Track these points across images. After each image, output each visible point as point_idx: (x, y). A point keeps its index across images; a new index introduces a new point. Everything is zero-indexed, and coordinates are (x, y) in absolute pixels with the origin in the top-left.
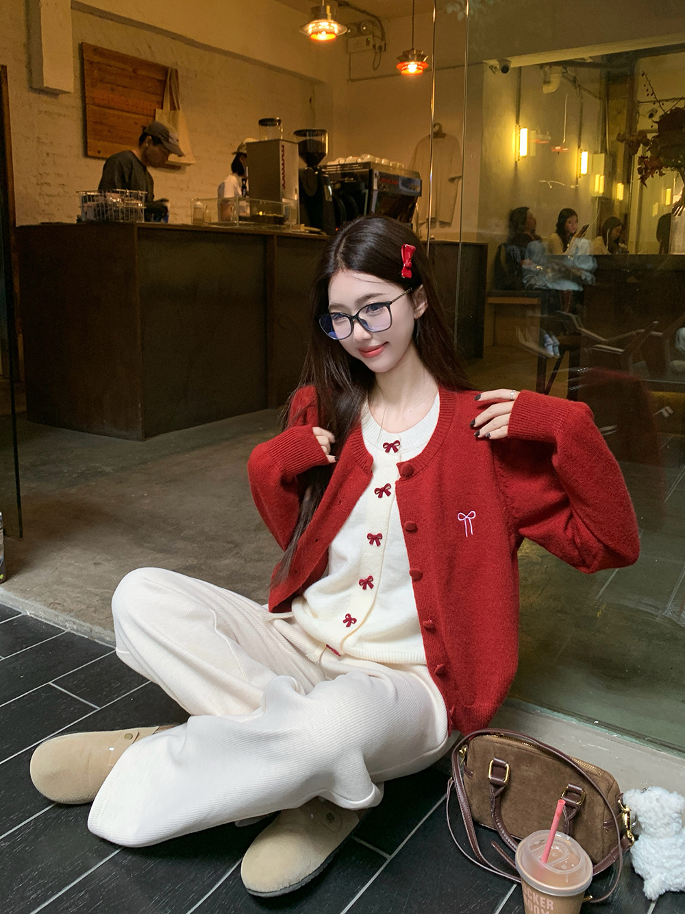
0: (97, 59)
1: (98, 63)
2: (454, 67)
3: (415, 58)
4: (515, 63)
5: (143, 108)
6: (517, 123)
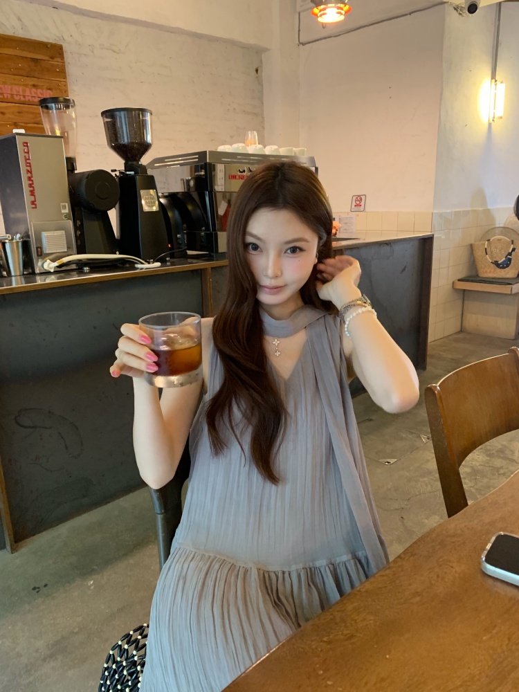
5: (12, 95)
6: (492, 79)
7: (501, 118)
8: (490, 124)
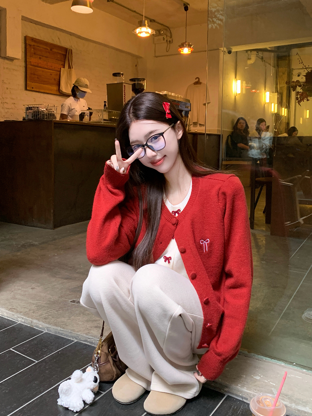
0: (33, 43)
1: (34, 45)
3: (187, 46)
4: (234, 49)
5: (55, 68)
6: (235, 78)
7: (239, 94)
8: (235, 96)
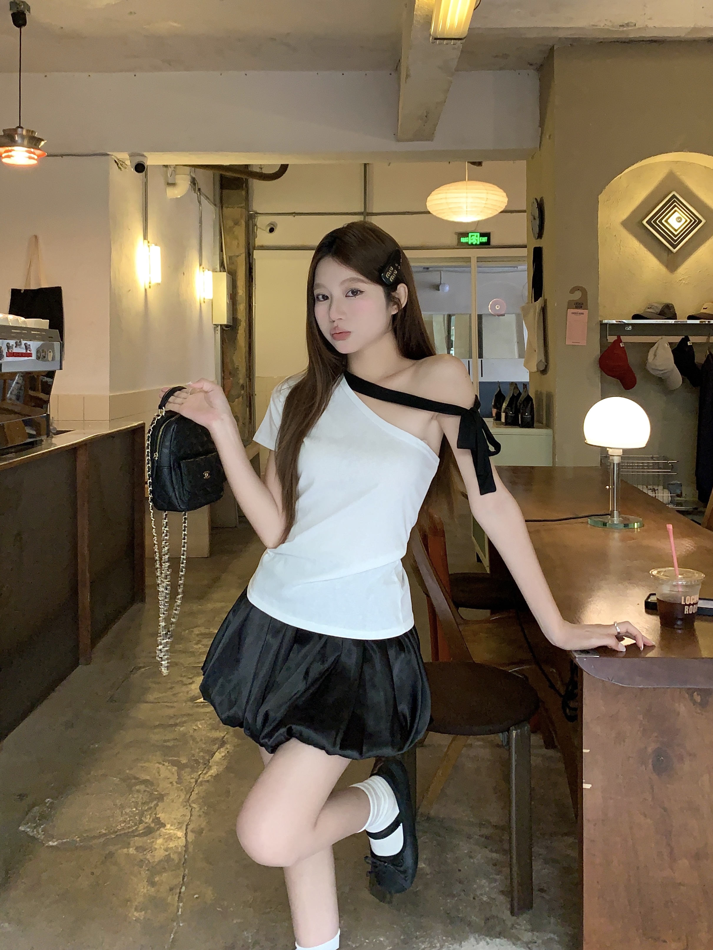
2: (62, 156)
3: (26, 142)
4: (155, 160)
6: (145, 239)
7: (158, 285)
8: (146, 290)
